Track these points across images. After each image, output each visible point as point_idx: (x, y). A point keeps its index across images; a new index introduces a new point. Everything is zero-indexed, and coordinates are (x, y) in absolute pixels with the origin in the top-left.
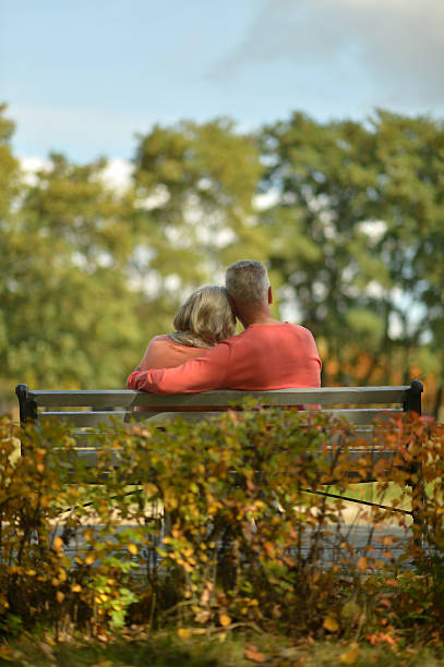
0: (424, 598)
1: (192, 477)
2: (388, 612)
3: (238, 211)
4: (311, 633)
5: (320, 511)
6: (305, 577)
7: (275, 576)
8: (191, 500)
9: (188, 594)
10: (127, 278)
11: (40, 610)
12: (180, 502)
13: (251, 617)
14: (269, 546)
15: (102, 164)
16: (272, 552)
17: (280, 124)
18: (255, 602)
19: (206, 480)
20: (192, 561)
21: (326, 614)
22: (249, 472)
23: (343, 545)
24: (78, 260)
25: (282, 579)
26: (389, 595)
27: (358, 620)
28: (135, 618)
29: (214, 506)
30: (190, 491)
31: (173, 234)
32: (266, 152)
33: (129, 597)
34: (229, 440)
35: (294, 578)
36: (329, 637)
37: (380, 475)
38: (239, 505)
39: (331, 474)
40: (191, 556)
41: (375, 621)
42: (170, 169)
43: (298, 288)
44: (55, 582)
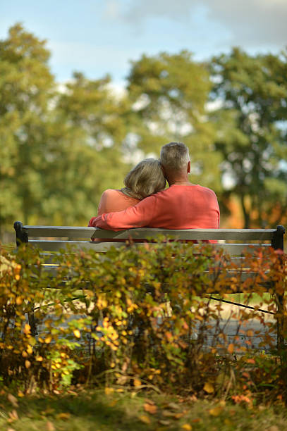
0: (274, 373)
1: (117, 287)
2: (248, 381)
3: (195, 113)
4: (196, 394)
5: (205, 312)
6: (194, 355)
7: (173, 355)
8: (117, 302)
9: (113, 365)
10: (122, 154)
11: (15, 372)
12: (109, 304)
13: (155, 382)
14: (169, 334)
15: (107, 80)
16: (171, 338)
17: (223, 56)
18: (158, 372)
19: (126, 289)
20: (117, 343)
21: (207, 381)
22: (157, 284)
23: (221, 335)
24: (90, 141)
25: (177, 357)
26: (250, 369)
27: (227, 386)
28: (79, 379)
29: (132, 306)
30: (116, 297)
31: (153, 126)
32: (214, 74)
33: (73, 365)
34: (143, 263)
35: (185, 356)
36: (207, 396)
37: (246, 289)
38: (149, 306)
39: (213, 287)
40: (117, 339)
41: (238, 387)
42: (152, 84)
43: (233, 163)
44: (24, 354)
